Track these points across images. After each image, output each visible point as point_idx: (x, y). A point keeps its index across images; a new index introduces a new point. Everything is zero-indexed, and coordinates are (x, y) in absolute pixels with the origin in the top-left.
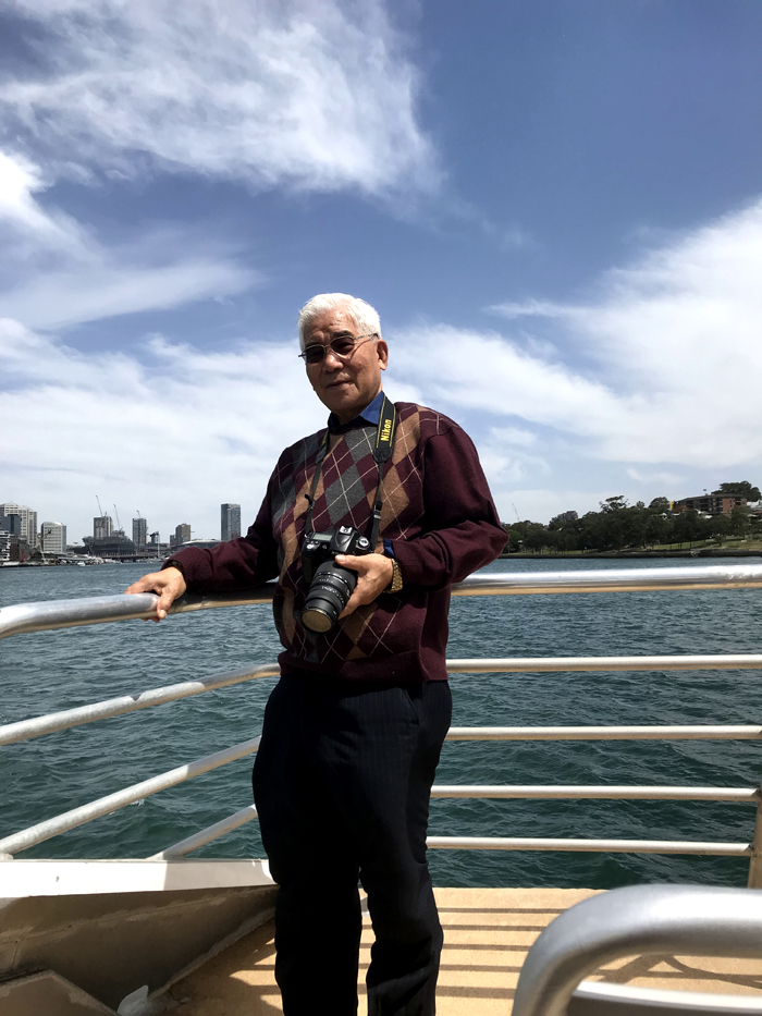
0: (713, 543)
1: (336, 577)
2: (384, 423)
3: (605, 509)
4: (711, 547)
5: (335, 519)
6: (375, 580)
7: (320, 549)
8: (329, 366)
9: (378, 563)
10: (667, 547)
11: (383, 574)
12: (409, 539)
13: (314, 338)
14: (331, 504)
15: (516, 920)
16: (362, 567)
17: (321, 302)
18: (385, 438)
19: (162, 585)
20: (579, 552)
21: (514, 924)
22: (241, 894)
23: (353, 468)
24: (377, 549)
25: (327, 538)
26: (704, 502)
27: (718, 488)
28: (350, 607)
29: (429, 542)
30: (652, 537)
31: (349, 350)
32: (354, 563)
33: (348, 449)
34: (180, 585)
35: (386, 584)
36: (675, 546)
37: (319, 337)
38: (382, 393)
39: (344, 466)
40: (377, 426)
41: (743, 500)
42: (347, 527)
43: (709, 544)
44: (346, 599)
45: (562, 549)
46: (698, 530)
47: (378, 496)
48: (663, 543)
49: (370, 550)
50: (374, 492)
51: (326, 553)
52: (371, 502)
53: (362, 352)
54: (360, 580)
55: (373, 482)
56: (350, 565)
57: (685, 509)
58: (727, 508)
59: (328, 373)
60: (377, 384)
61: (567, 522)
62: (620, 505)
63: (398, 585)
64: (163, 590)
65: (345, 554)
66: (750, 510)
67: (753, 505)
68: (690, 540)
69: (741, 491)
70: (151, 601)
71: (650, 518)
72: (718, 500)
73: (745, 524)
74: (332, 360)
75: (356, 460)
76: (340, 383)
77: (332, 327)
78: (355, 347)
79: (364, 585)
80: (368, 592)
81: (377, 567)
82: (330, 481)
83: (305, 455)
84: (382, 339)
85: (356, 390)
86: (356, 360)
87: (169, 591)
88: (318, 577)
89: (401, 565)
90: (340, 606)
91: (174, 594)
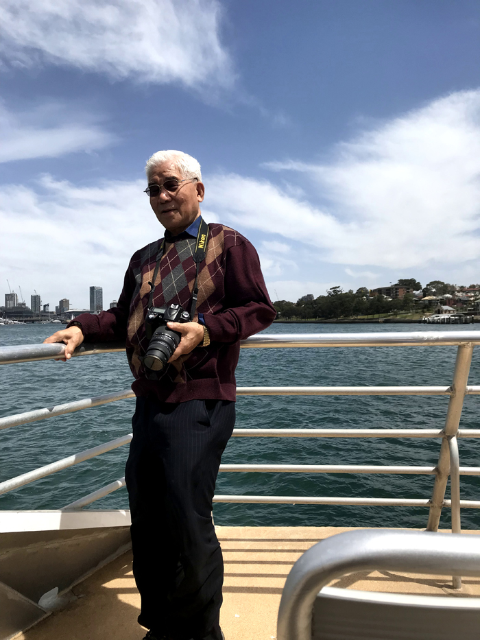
0: (392, 315)
1: (167, 336)
2: (200, 237)
3: (330, 294)
4: (391, 317)
5: (167, 300)
6: (192, 339)
7: (157, 317)
8: (162, 199)
9: (195, 327)
10: (365, 317)
11: (198, 335)
12: (215, 313)
13: (154, 180)
14: (166, 289)
15: (287, 546)
16: (184, 331)
17: (159, 156)
18: (201, 246)
19: (68, 338)
20: (314, 320)
21: (286, 548)
22: (118, 531)
23: (180, 266)
24: (194, 319)
25: (162, 311)
26: (388, 291)
27: (397, 282)
28: (176, 355)
29: (227, 315)
30: (357, 311)
31: (176, 189)
32: (179, 328)
33: (177, 253)
34: (80, 338)
35: (200, 341)
36: (370, 317)
37: (157, 180)
38: (200, 217)
39: (174, 264)
40: (196, 238)
41: (411, 290)
42: (176, 305)
43: (390, 316)
44: (173, 350)
45: (303, 318)
46: (383, 307)
47: (196, 285)
48: (363, 314)
49: (190, 319)
50: (193, 281)
51: (161, 321)
52: (191, 288)
53: (185, 189)
54: (183, 339)
55: (192, 276)
56: (176, 328)
57: (377, 294)
58: (401, 294)
59: (162, 204)
60: (195, 212)
61: (307, 301)
62: (339, 291)
63: (207, 343)
64: (69, 341)
65: (174, 321)
66: (414, 296)
67: (416, 292)
68: (379, 313)
69: (410, 284)
70: (60, 348)
71: (356, 300)
72: (396, 289)
73: (411, 304)
74: (164, 195)
75: (182, 260)
76: (170, 210)
77: (164, 174)
78: (179, 187)
79: (185, 342)
80: (187, 346)
81: (194, 330)
82: (165, 274)
83: (149, 255)
84: (201, 181)
85: (180, 216)
86: (180, 196)
87: (73, 342)
88: (155, 336)
89: (209, 329)
90: (169, 354)
91: (76, 343)
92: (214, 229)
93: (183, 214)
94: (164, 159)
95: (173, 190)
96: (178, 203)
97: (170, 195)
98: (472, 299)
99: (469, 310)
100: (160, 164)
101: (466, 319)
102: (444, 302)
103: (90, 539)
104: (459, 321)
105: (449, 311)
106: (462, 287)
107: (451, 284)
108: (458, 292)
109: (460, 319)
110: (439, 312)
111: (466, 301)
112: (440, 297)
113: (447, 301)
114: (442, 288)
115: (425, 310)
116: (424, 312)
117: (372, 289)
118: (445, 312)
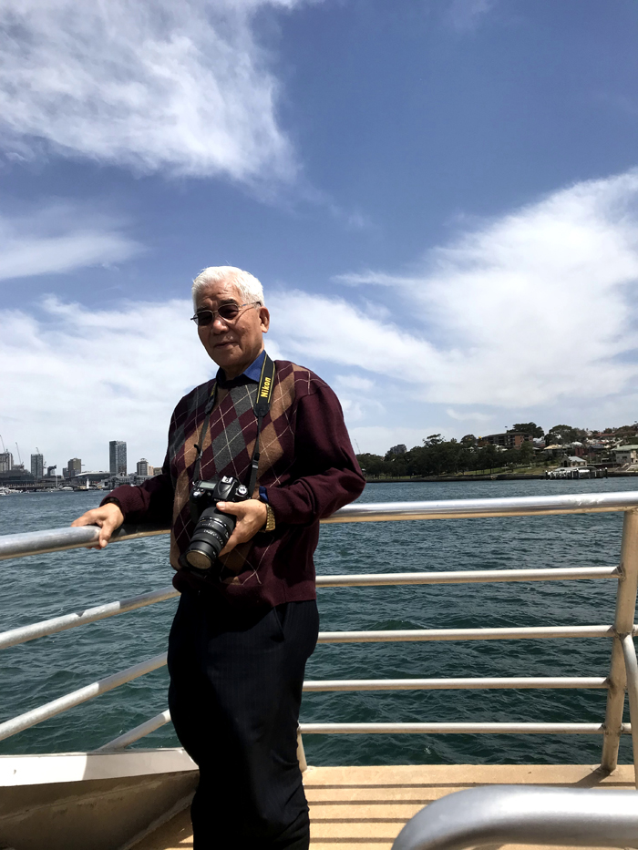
0: (507, 470)
1: (217, 522)
2: (264, 381)
3: (427, 443)
4: (506, 473)
5: (219, 469)
6: (251, 523)
7: (204, 495)
8: (216, 329)
9: (255, 506)
10: (473, 473)
11: (259, 517)
12: (282, 485)
13: (204, 304)
14: (217, 454)
16: (240, 512)
17: (212, 273)
18: (264, 395)
19: (103, 519)
20: (408, 478)
23: (236, 421)
24: (254, 496)
25: (211, 486)
26: (500, 439)
27: (511, 428)
28: (229, 546)
29: (298, 487)
30: (463, 465)
31: (235, 316)
32: (233, 509)
33: (232, 403)
34: (118, 518)
35: (261, 524)
36: (479, 472)
37: (209, 304)
38: (264, 352)
39: (229, 419)
40: (258, 383)
41: (531, 437)
42: (228, 477)
43: (504, 470)
44: (225, 540)
45: (394, 475)
46: (496, 460)
47: (257, 447)
48: (470, 470)
49: (248, 496)
50: (253, 443)
51: (209, 500)
52: (250, 452)
53: (246, 317)
54: (238, 524)
55: (253, 435)
56: (229, 510)
57: (487, 443)
58: (519, 442)
59: (215, 334)
60: (259, 345)
61: (398, 453)
62: (439, 441)
63: (271, 526)
64: (104, 523)
65: (226, 501)
66: (535, 444)
67: (537, 440)
68: (491, 468)
69: (529, 430)
70: (93, 532)
71: (462, 451)
72: (512, 436)
73: (531, 455)
74: (219, 324)
75: (239, 414)
76: (226, 344)
77: (219, 296)
78: (240, 314)
79: (242, 528)
80: (245, 534)
81: (253, 511)
82: (216, 432)
83: (196, 403)
84: (264, 306)
85: (240, 350)
86: (240, 325)
87: (109, 524)
88: (201, 522)
89: (273, 508)
90: (219, 546)
91: (114, 525)
92: (282, 369)
93: (244, 348)
94: (217, 278)
95: (231, 317)
96: (237, 333)
97: (227, 324)
98: (607, 447)
99: (603, 461)
100: (212, 283)
101: (598, 473)
102: (572, 452)
103: (137, 791)
104: (589, 475)
105: (579, 463)
106: (596, 432)
107: (581, 429)
108: (590, 438)
109: (590, 473)
110: (566, 464)
111: (600, 449)
112: (567, 446)
113: (576, 451)
114: (570, 434)
115: (548, 462)
116: (547, 465)
117: (482, 437)
118: (574, 465)
